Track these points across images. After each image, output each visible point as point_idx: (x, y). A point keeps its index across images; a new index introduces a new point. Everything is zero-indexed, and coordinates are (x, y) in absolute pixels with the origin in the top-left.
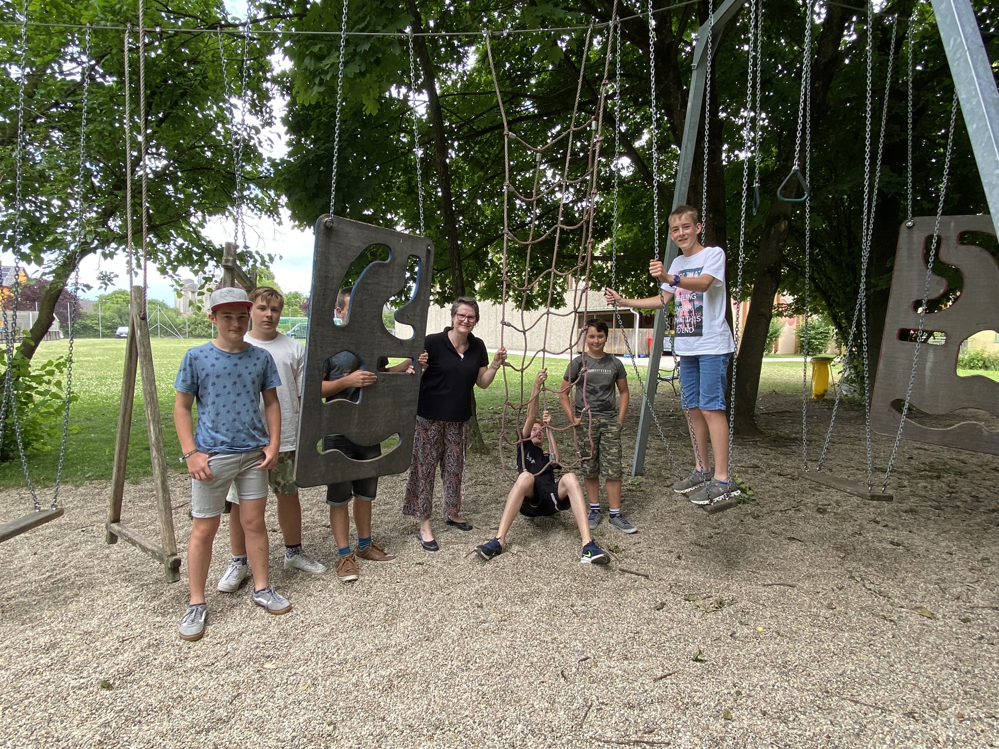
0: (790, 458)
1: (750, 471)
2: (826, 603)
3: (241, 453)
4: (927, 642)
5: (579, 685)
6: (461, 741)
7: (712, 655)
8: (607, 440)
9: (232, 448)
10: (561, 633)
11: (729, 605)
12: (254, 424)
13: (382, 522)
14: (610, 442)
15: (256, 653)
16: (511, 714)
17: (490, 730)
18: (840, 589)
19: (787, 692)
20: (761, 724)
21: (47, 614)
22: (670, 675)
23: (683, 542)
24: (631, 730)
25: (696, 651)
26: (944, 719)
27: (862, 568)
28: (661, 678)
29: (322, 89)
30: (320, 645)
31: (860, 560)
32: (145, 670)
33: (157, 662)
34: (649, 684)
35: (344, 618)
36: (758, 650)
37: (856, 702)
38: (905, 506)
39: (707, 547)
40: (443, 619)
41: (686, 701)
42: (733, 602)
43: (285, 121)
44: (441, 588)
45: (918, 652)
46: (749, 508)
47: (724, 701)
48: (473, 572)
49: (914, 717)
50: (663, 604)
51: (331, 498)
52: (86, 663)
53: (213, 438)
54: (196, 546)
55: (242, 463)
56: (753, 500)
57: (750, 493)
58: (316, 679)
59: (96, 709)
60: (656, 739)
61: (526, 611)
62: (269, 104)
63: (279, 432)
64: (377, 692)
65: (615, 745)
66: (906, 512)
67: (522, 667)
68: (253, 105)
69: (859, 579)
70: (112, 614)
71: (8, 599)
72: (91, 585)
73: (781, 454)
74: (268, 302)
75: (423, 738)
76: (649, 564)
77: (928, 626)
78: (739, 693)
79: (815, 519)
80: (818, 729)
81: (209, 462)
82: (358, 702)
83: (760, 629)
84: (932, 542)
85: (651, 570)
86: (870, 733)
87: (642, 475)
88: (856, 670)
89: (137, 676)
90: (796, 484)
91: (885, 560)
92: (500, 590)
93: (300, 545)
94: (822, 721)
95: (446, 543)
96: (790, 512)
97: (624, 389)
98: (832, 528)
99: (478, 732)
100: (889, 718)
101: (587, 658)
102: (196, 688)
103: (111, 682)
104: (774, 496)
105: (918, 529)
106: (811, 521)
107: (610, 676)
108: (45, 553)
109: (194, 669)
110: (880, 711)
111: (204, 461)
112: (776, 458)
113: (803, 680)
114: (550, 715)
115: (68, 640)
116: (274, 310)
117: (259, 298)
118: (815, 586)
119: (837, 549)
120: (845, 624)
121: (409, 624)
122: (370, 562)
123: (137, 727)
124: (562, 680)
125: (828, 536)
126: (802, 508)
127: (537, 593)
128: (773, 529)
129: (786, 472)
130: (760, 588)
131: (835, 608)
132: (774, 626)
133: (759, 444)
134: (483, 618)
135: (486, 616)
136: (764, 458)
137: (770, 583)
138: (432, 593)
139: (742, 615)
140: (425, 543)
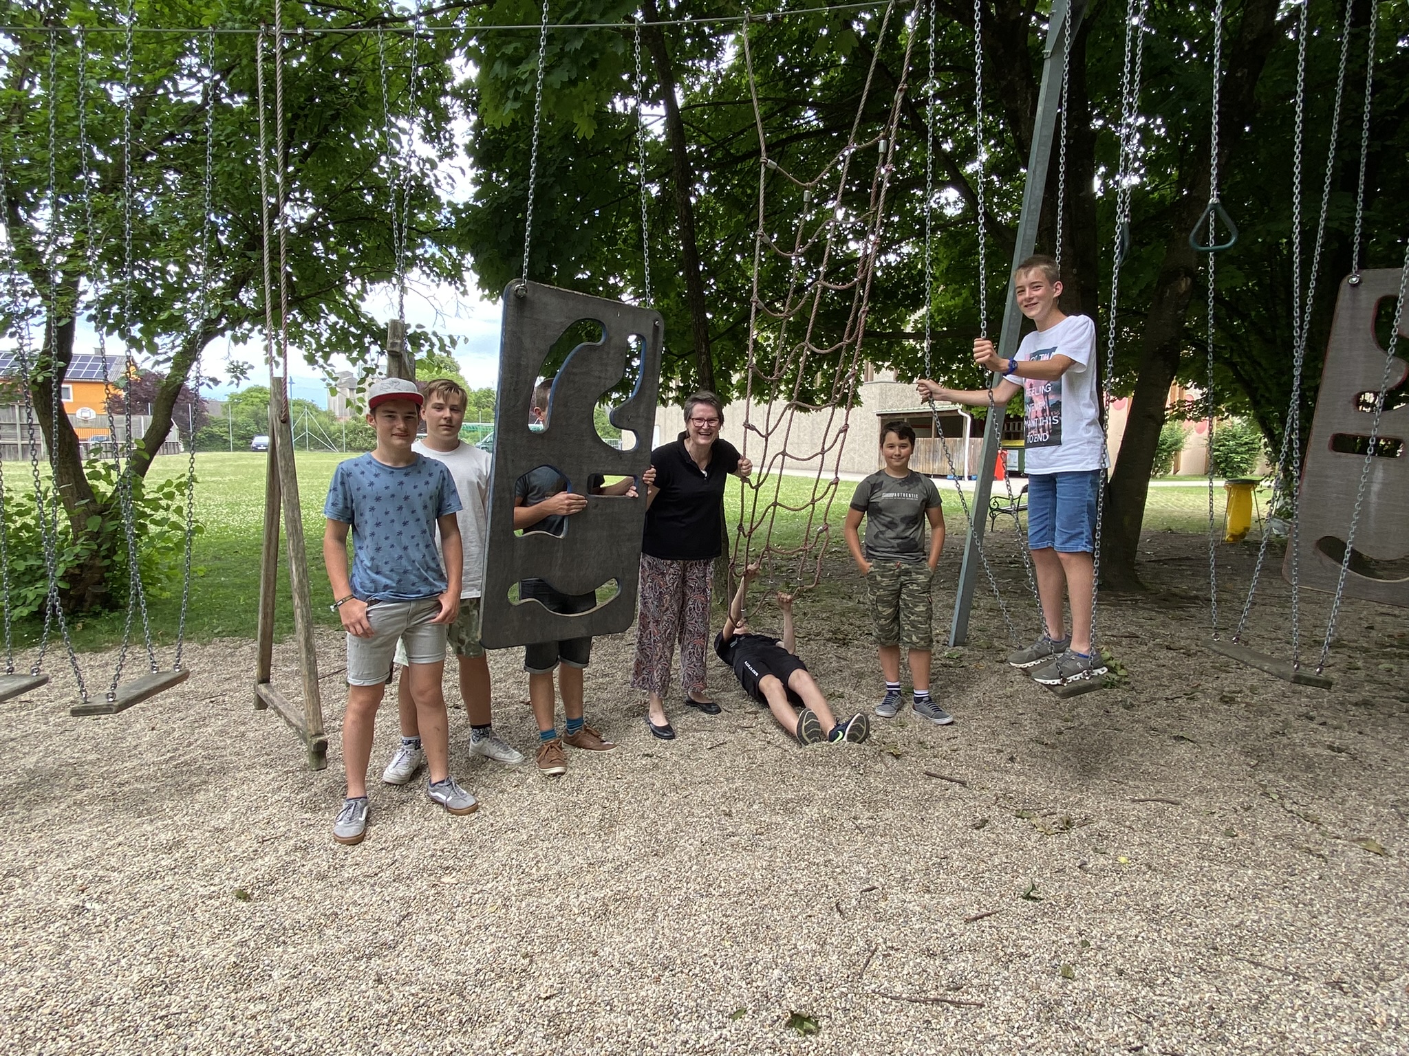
0: (1185, 625)
1: (1125, 642)
2: (1223, 828)
3: (409, 601)
4: (1371, 887)
5: (859, 923)
6: (697, 986)
7: (1050, 891)
8: (911, 594)
9: (399, 596)
10: (839, 853)
11: (1080, 826)
12: (426, 563)
13: (598, 699)
14: (915, 597)
15: (431, 863)
16: (766, 955)
17: (736, 975)
18: (1246, 810)
19: (1156, 945)
20: (1114, 986)
21: (168, 804)
22: (989, 915)
23: (1019, 739)
24: (930, 985)
25: (1028, 886)
26: (1386, 993)
27: (1282, 782)
28: (976, 919)
29: (518, 105)
30: (514, 856)
31: (1280, 770)
32: (291, 879)
33: (305, 870)
34: (958, 927)
35: (546, 822)
36: (1117, 888)
37: (1257, 965)
38: (1355, 697)
39: (1053, 746)
40: (677, 829)
41: (1009, 950)
42: (1086, 821)
43: (470, 150)
44: (676, 788)
45: (1355, 901)
46: (1119, 694)
47: (1065, 953)
48: (720, 769)
49: (1341, 989)
50: (985, 822)
51: (530, 663)
52: (218, 868)
53: (373, 581)
54: (354, 722)
55: (411, 616)
56: (1125, 683)
57: (1122, 672)
58: (508, 899)
59: (231, 924)
60: (964, 998)
61: (791, 823)
62: (448, 127)
63: (461, 574)
64: (587, 919)
65: (906, 1003)
66: (1356, 704)
67: (782, 896)
68: (428, 129)
69: (1275, 797)
70: (249, 808)
71: (121, 785)
72: (223, 770)
73: (1173, 619)
74: (446, 398)
75: (646, 980)
76: (968, 766)
77: (1374, 865)
78: (1085, 944)
79: (1216, 711)
80: (1197, 997)
81: (368, 613)
82: (562, 930)
83: (1123, 860)
84: (1393, 748)
85: (969, 774)
86: (1273, 1006)
87: (964, 645)
88: (1260, 921)
89: (281, 886)
90: (1192, 662)
91: (1318, 771)
92: (756, 794)
93: (490, 725)
94: (1205, 987)
95: (684, 730)
96: (1180, 701)
97: (938, 522)
98: (1241, 726)
99: (719, 976)
100: (1304, 987)
101: (874, 888)
102: (355, 903)
103: (249, 891)
104: (1157, 678)
105: (1372, 730)
106: (1211, 715)
107: (905, 915)
108: (165, 728)
109: (352, 880)
110: (1291, 978)
111: (361, 610)
112: (1164, 625)
113: (1181, 930)
114: (819, 960)
115: (195, 838)
116: (453, 409)
117: (435, 394)
118: (1209, 804)
119: (1247, 754)
120: (1249, 858)
121: (632, 833)
122: (582, 751)
123: (281, 949)
124: (837, 916)
125: (1234, 736)
126: (1199, 695)
127: (809, 800)
128: (1152, 723)
129: (1177, 645)
130: (1128, 805)
131: (1236, 836)
132: (1143, 856)
133: (1140, 604)
134: (732, 830)
135: (736, 827)
136: (1148, 625)
137: (1143, 798)
138: (664, 794)
139: (1098, 840)
140: (657, 728)
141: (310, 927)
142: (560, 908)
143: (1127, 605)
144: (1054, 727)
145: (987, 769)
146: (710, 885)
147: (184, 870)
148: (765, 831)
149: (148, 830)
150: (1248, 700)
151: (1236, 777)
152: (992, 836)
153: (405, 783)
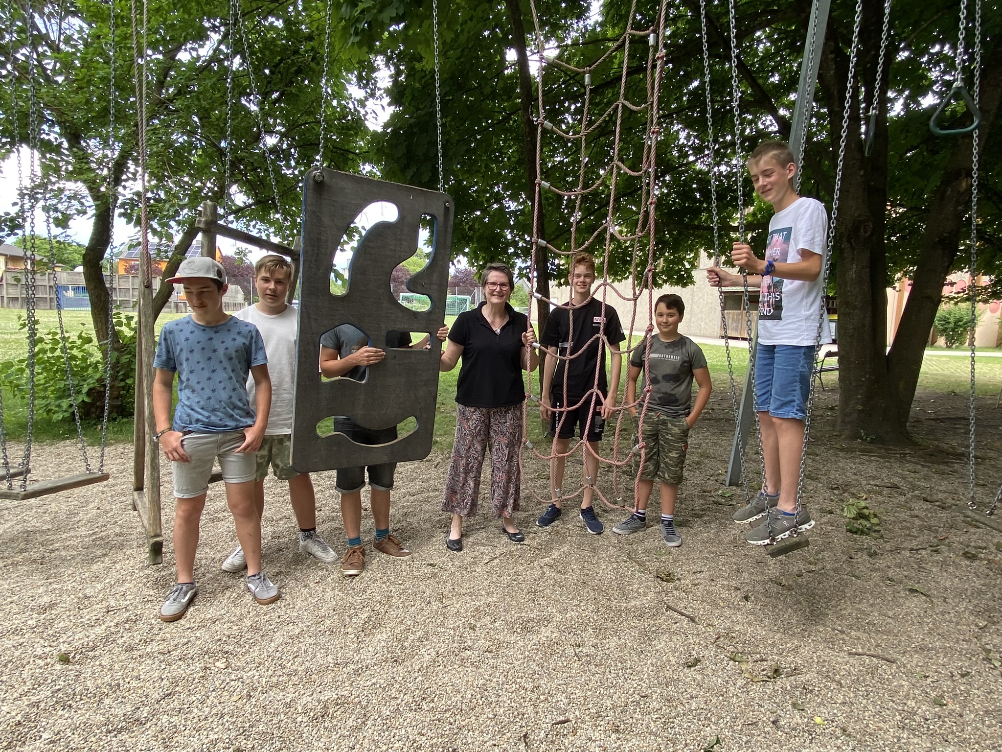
0: (946, 479)
2: (933, 695)
3: (218, 433)
9: (208, 427)
11: (788, 675)
12: (233, 404)
18: (963, 676)
23: (759, 578)
25: (714, 738)
39: (790, 588)
40: (425, 637)
46: (866, 541)
50: (697, 661)
51: (340, 485)
53: (189, 415)
55: (220, 444)
56: (875, 531)
57: (875, 521)
62: (374, 76)
72: (121, 547)
73: (936, 472)
74: (272, 272)
76: (703, 601)
79: (957, 566)
81: (183, 441)
83: (818, 720)
85: (701, 609)
87: (737, 485)
90: (944, 515)
93: (315, 529)
95: (473, 544)
96: (923, 552)
98: (978, 583)
101: (567, 721)
103: (72, 655)
104: (908, 528)
106: (951, 569)
111: (176, 441)
112: (926, 478)
116: (278, 282)
117: (263, 269)
118: (926, 666)
119: (978, 614)
124: (522, 746)
125: (969, 593)
126: (943, 548)
127: (548, 620)
128: (890, 574)
129: (935, 497)
130: (843, 657)
131: (945, 705)
132: (841, 719)
133: (908, 458)
134: (470, 643)
135: (474, 641)
136: (911, 477)
137: (860, 650)
138: (429, 602)
139: (801, 693)
140: (451, 541)
141: (95, 694)
142: (288, 705)
143: (895, 458)
144: (796, 569)
145: (722, 604)
146: (424, 699)
147: (41, 630)
148: (495, 649)
149: (40, 591)
150: (991, 557)
151: (961, 637)
152: (699, 677)
153: (239, 571)
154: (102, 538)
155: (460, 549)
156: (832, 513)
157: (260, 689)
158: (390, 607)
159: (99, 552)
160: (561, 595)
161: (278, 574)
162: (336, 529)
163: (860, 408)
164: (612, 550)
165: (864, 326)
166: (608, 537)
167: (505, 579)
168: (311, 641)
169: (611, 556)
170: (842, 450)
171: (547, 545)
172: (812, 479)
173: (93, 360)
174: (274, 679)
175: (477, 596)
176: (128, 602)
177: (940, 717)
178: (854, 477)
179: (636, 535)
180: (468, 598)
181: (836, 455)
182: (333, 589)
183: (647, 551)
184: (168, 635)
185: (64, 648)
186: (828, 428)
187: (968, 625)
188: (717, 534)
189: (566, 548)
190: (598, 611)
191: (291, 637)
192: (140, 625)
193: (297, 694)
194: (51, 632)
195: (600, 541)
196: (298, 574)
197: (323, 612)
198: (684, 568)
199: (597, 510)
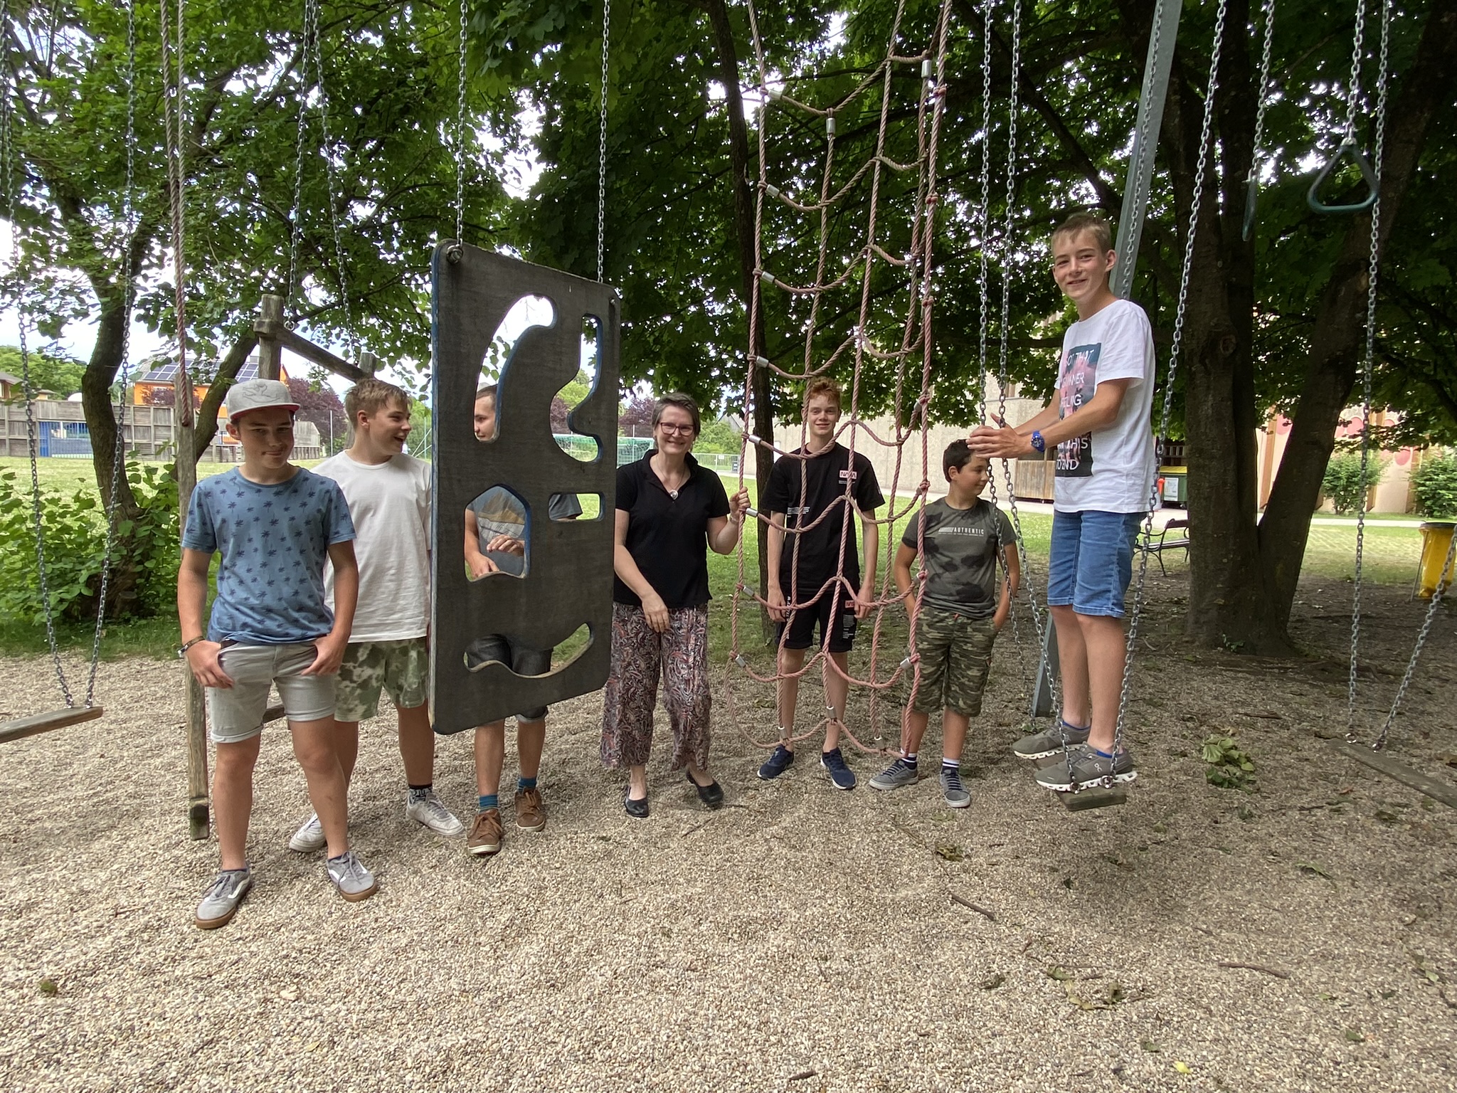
0: (1346, 705)
1: (1260, 723)
2: (1344, 1025)
3: (275, 645)
9: (261, 636)
10: (784, 1012)
11: (1134, 999)
12: (299, 603)
15: (278, 967)
18: (1385, 996)
23: (1085, 853)
27: (1446, 953)
31: (1447, 935)
33: (135, 960)
39: (1130, 868)
40: (595, 949)
42: (1143, 993)
43: (537, 142)
46: (1238, 797)
50: (1000, 979)
53: (231, 617)
54: (222, 785)
55: (278, 662)
56: (1249, 782)
57: (1248, 767)
62: (516, 118)
68: (496, 121)
69: (1434, 978)
73: (1331, 695)
76: (1004, 889)
79: (1368, 832)
81: (220, 656)
83: (1180, 1067)
85: (1003, 901)
93: (430, 786)
95: (665, 806)
96: (1319, 813)
97: (1014, 563)
98: (1399, 858)
101: (811, 1073)
102: (162, 1015)
104: (1295, 778)
106: (1360, 838)
109: (180, 981)
112: (1318, 703)
115: (51, 901)
118: (1331, 982)
119: (1402, 904)
125: (1387, 872)
126: (1347, 806)
127: (777, 921)
128: (1273, 845)
129: (1331, 732)
130: (1211, 971)
131: (1363, 1040)
132: (1213, 1064)
133: (1291, 674)
134: (662, 957)
135: (669, 954)
136: (1295, 702)
137: (1236, 960)
138: (601, 896)
139: (1153, 1026)
140: (631, 802)
141: (96, 1043)
142: (391, 1056)
143: (1272, 674)
144: (1137, 840)
145: (1032, 893)
146: (597, 1043)
147: (13, 943)
148: (700, 967)
149: (12, 884)
150: (1416, 819)
151: (1380, 939)
152: (1003, 1004)
153: (315, 851)
154: (107, 802)
155: (645, 814)
156: (1186, 756)
157: (348, 1031)
158: (543, 903)
159: (103, 823)
160: (796, 882)
161: (373, 854)
162: (460, 785)
163: (1222, 602)
164: (870, 814)
165: (1225, 483)
166: (862, 794)
167: (714, 859)
168: (425, 956)
169: (868, 823)
170: (1196, 663)
171: (773, 807)
172: (1155, 705)
173: (95, 532)
174: (370, 1016)
175: (671, 885)
176: (147, 900)
177: (1356, 1059)
178: (1213, 702)
179: (904, 790)
180: (659, 888)
181: (1187, 670)
182: (457, 877)
183: (921, 815)
184: (207, 950)
185: (48, 971)
186: (1174, 631)
187: (1389, 920)
188: (1021, 788)
189: (801, 812)
190: (852, 906)
191: (395, 951)
192: (165, 934)
193: (404, 1038)
194: (28, 947)
195: (852, 800)
196: (403, 853)
197: (442, 912)
198: (975, 839)
199: (845, 754)
